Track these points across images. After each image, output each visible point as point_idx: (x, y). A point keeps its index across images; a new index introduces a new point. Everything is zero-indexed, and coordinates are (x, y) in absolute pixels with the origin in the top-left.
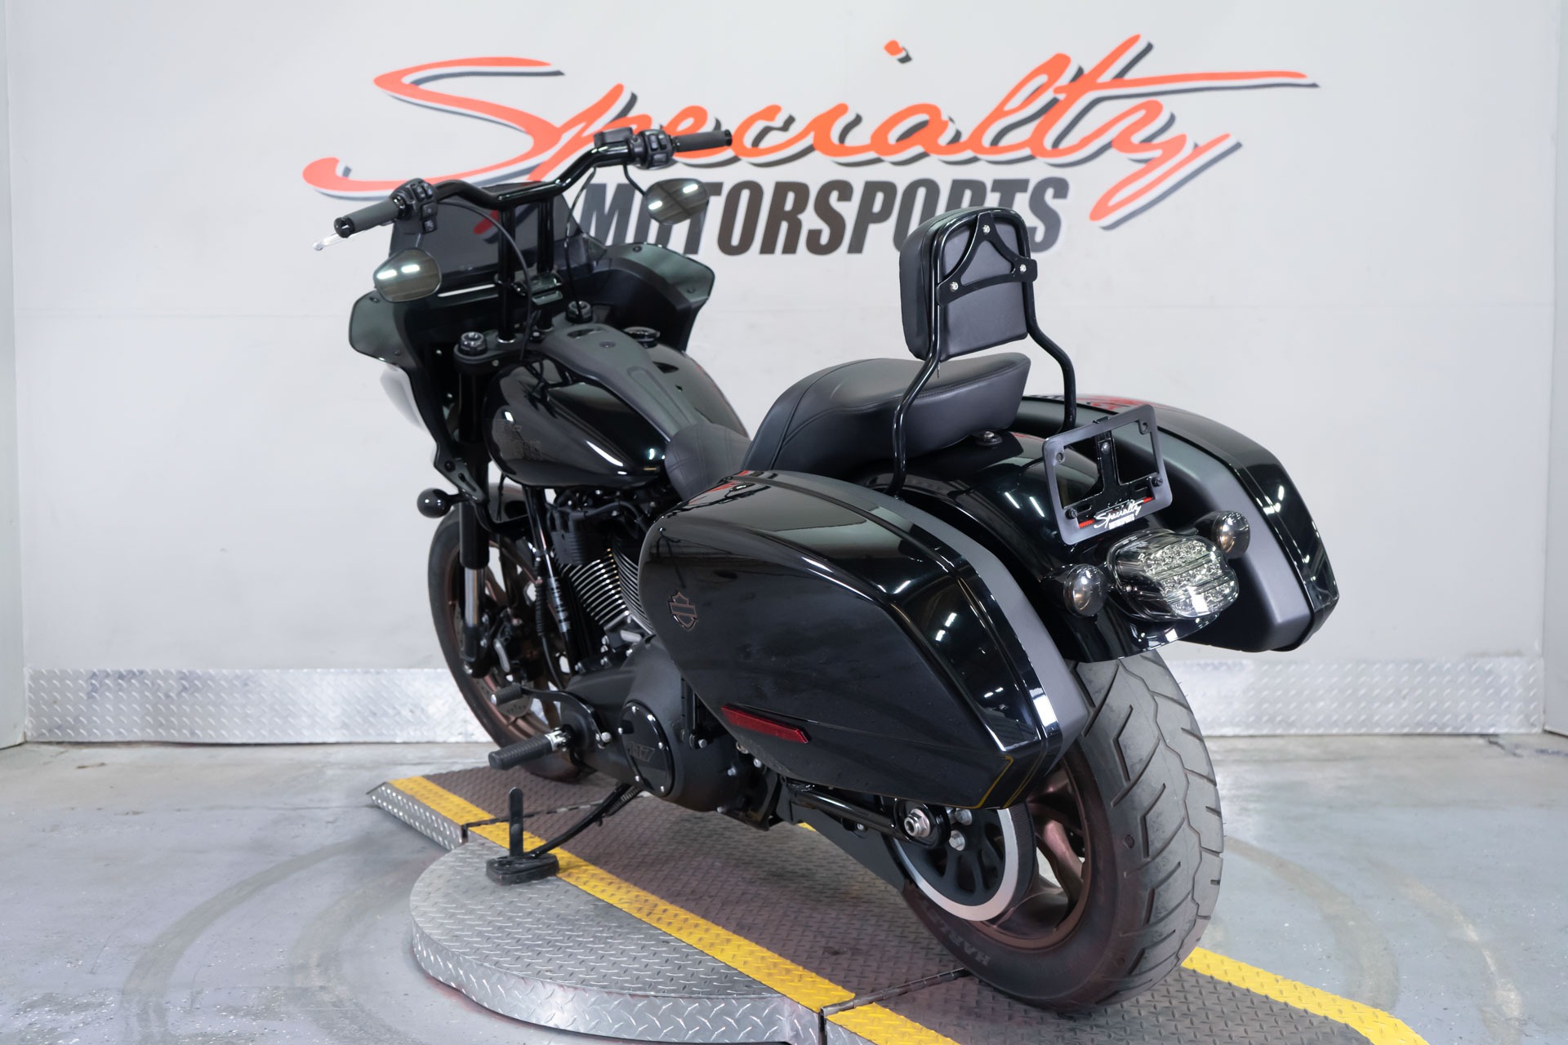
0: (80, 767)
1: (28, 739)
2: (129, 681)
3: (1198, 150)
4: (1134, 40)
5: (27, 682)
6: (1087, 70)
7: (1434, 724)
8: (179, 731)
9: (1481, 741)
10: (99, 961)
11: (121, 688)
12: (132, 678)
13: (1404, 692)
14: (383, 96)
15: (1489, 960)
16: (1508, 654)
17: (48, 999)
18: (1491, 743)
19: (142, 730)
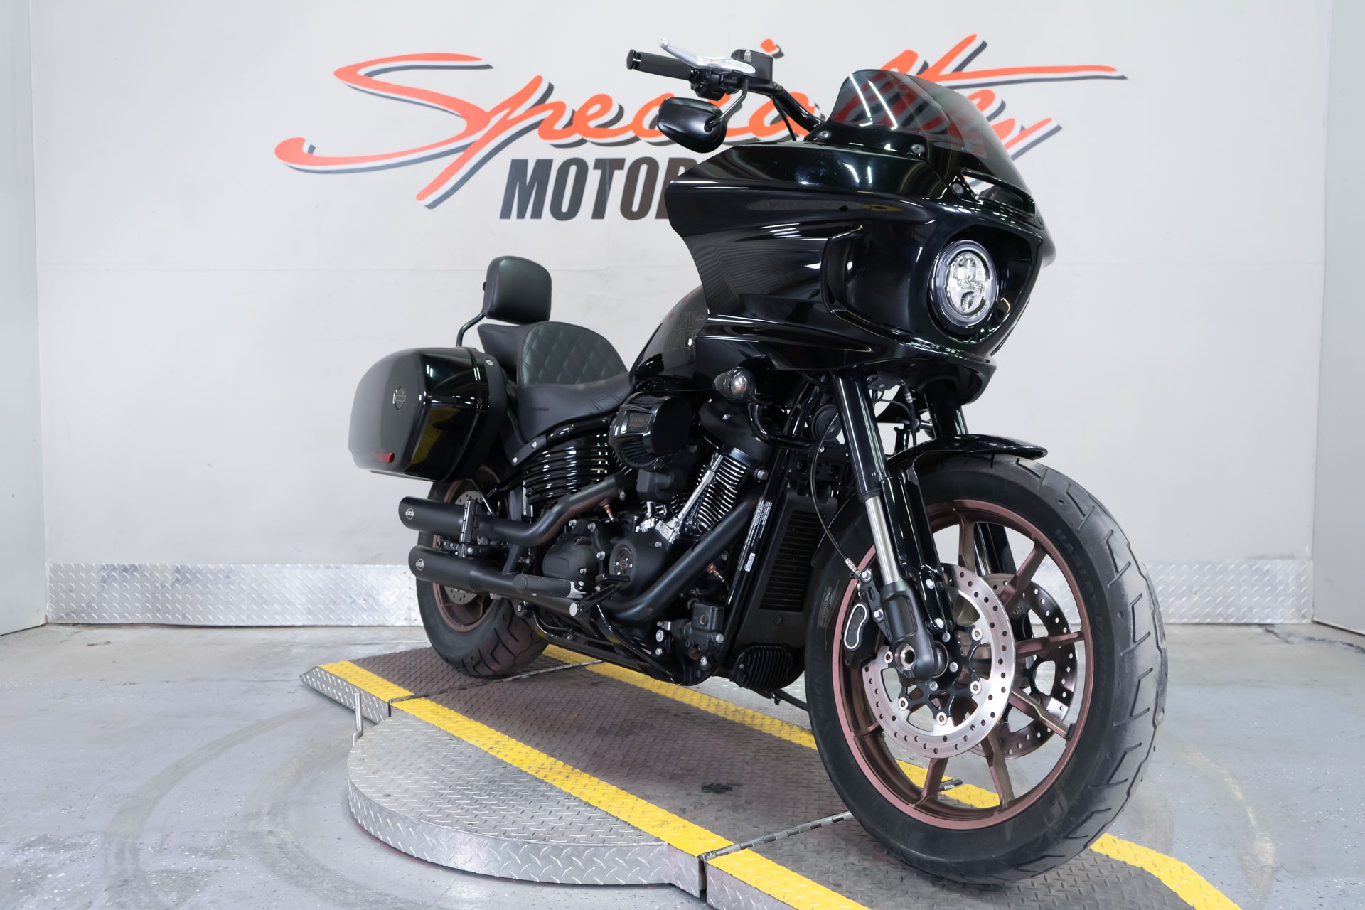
0: (89, 645)
1: (49, 621)
2: (132, 573)
3: (1024, 132)
4: (971, 39)
5: (48, 574)
6: (931, 65)
7: (1220, 615)
8: (173, 615)
9: (1259, 630)
10: (88, 808)
11: (125, 579)
12: (134, 571)
13: (1195, 589)
14: (341, 85)
15: (1250, 816)
16: (1283, 557)
17: (44, 840)
18: (1268, 631)
19: (143, 614)
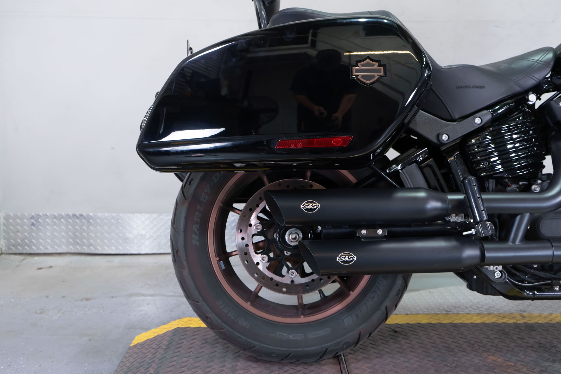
0: (38, 269)
1: (3, 252)
5: (2, 220)
8: (88, 247)
11: (55, 224)
12: (61, 218)
19: (67, 246)
